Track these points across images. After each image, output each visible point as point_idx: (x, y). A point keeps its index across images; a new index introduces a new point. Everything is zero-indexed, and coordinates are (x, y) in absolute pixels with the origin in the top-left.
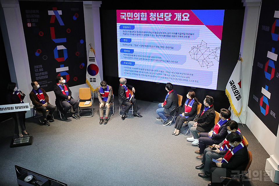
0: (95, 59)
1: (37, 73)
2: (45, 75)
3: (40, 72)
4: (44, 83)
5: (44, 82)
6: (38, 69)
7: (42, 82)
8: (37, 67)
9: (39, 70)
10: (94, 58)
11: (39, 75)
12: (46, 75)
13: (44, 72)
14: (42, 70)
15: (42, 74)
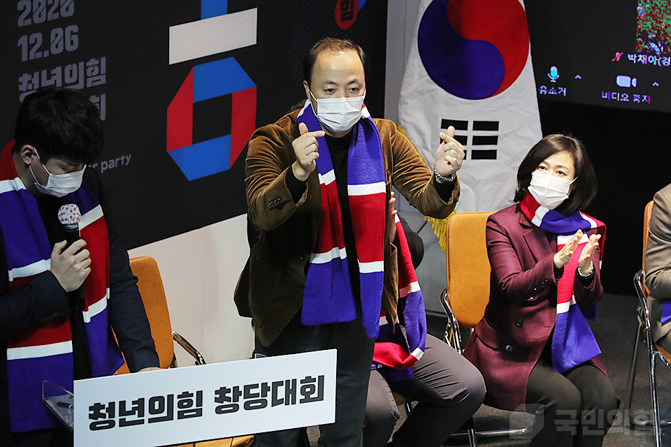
1: (32, 68)
12: (98, 90)
13: (82, 65)
14: (72, 43)
15: (68, 79)
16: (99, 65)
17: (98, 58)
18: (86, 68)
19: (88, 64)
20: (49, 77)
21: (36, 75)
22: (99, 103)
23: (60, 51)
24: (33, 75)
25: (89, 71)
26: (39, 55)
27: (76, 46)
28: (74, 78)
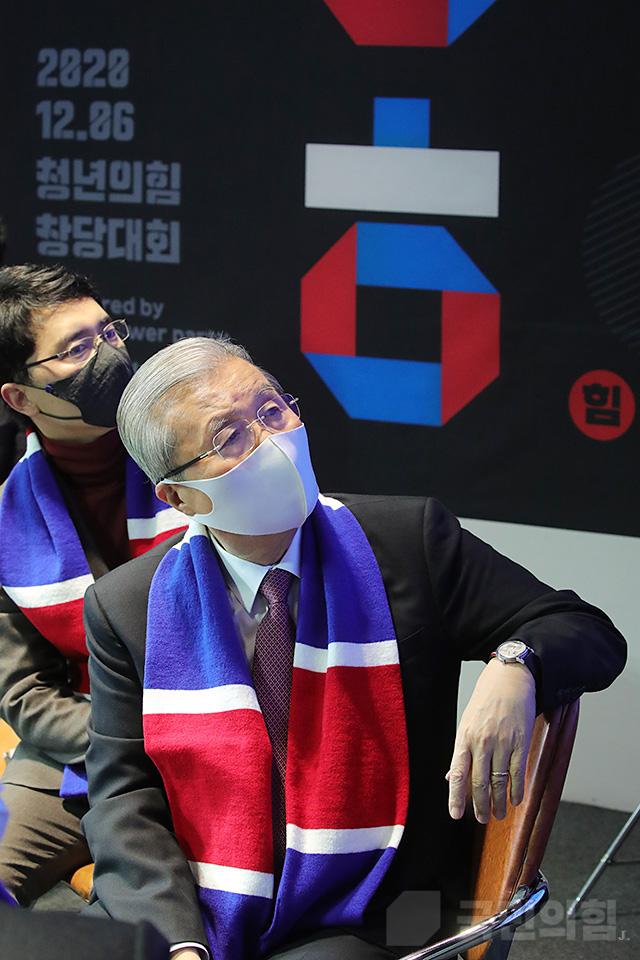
1: (60, 150)
2: (145, 212)
3: (90, 151)
6: (83, 98)
8: (69, 65)
9: (81, 121)
11: (80, 195)
12: (165, 213)
13: (138, 166)
14: (123, 129)
15: (115, 184)
16: (168, 174)
17: (167, 161)
18: (145, 173)
19: (150, 167)
20: (87, 171)
21: (65, 163)
22: (168, 233)
23: (104, 136)
24: (59, 164)
25: (151, 179)
26: (69, 135)
27: (128, 135)
28: (124, 185)
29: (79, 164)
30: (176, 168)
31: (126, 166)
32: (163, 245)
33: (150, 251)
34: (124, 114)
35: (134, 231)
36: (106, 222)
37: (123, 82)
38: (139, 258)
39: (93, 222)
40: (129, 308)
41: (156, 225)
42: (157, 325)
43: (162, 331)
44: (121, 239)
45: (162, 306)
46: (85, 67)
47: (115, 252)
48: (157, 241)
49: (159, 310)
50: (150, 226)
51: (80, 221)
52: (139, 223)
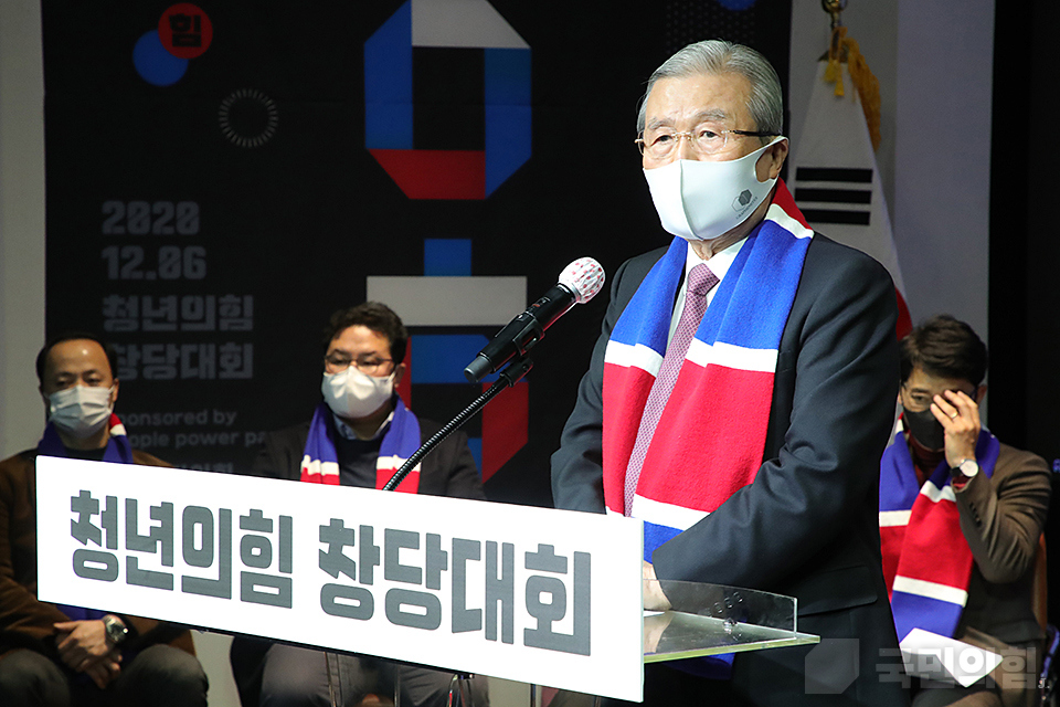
0: (876, 187)
1: (125, 288)
2: (218, 337)
3: (160, 289)
4: (193, 439)
5: (196, 428)
6: (151, 244)
7: (175, 418)
8: (138, 216)
9: (151, 263)
10: (865, 176)
11: (149, 326)
12: (239, 338)
13: (211, 300)
14: (195, 269)
15: (186, 314)
16: (242, 305)
17: (240, 295)
18: (218, 306)
19: (222, 300)
20: (156, 306)
21: (134, 300)
22: (242, 354)
23: (175, 274)
24: (127, 300)
25: (223, 311)
26: (138, 275)
27: (201, 274)
28: (198, 315)
29: (148, 301)
30: (249, 301)
31: (199, 300)
32: (237, 364)
33: (223, 370)
34: (195, 256)
35: (207, 353)
36: (179, 347)
37: (194, 229)
38: (212, 375)
39: (165, 349)
40: (202, 418)
41: (230, 347)
42: (229, 430)
43: (234, 435)
44: (195, 360)
45: (234, 414)
46: (154, 217)
47: (187, 372)
48: (231, 361)
49: (232, 418)
50: (223, 349)
51: (149, 349)
52: (212, 347)
